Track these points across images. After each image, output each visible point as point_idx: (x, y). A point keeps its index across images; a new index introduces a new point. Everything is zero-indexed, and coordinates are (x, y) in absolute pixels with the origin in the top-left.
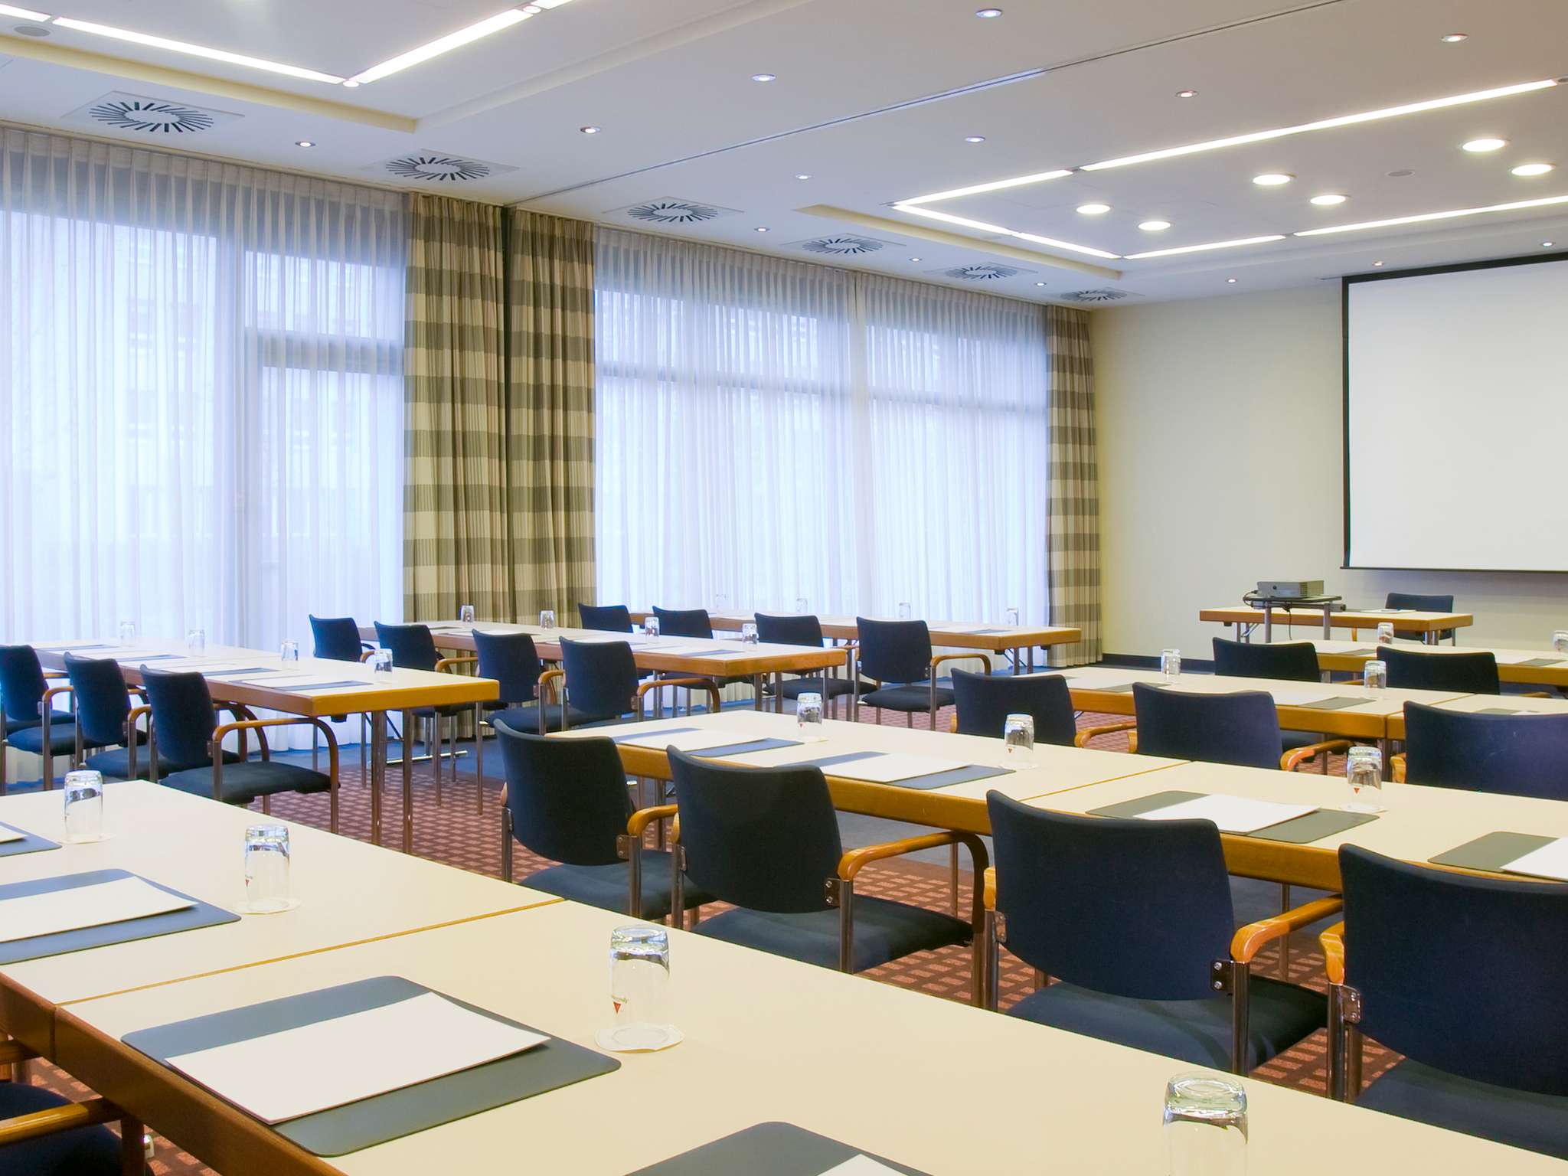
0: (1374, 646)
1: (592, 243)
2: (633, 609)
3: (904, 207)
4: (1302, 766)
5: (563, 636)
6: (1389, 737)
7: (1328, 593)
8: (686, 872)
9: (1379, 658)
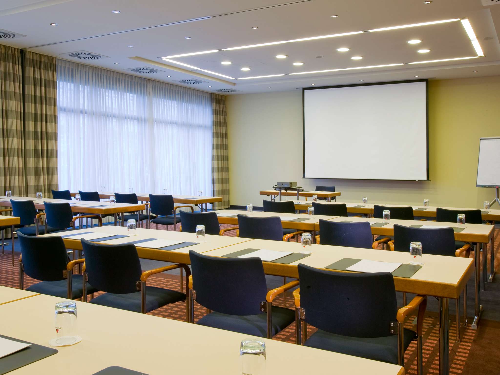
0: (311, 202)
1: (55, 65)
2: (72, 192)
3: (165, 59)
4: (290, 240)
5: (45, 201)
6: (315, 230)
7: (298, 186)
8: (88, 282)
9: (313, 206)
